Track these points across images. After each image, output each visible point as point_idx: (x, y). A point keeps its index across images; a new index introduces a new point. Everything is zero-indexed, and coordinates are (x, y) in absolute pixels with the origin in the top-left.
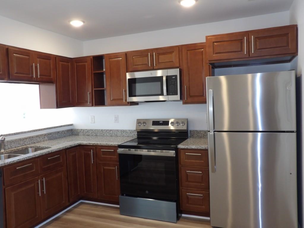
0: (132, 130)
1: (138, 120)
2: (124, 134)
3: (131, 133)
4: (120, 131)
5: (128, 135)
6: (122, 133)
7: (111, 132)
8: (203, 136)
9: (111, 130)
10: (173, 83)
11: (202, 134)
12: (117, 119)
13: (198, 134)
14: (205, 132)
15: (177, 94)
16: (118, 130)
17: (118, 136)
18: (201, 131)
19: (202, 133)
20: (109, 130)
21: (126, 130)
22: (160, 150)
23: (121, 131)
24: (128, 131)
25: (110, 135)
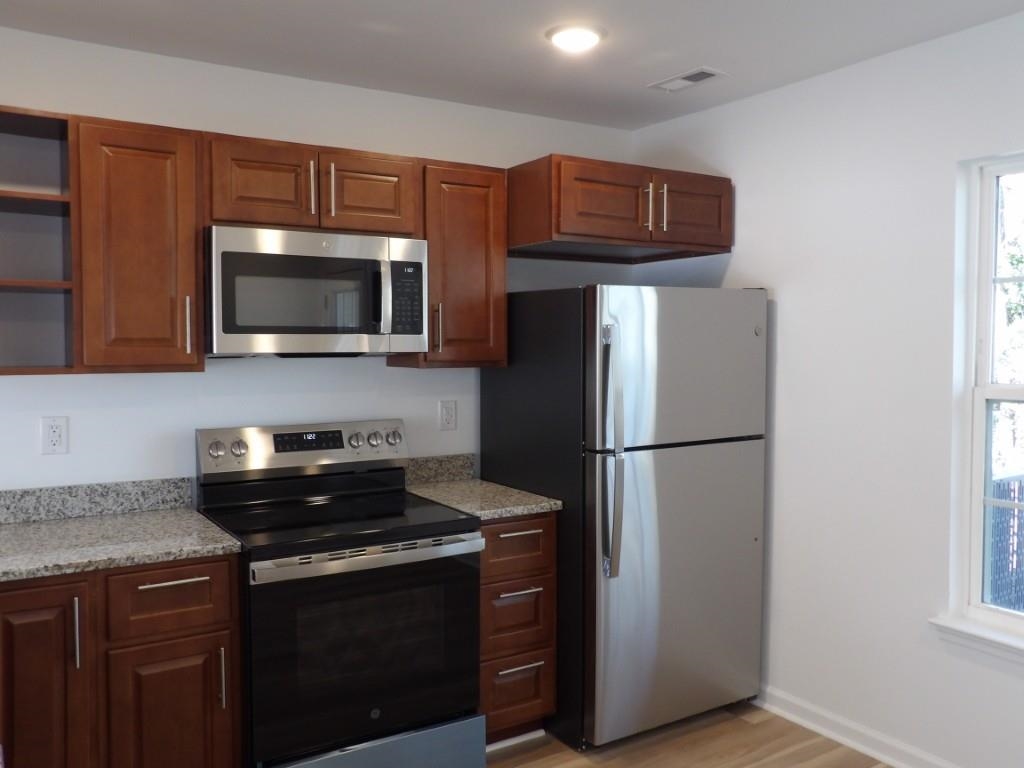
0: (150, 482)
1: (201, 433)
2: (109, 503)
3: (143, 493)
4: (81, 493)
5: (127, 504)
6: (98, 499)
7: (30, 502)
8: (435, 477)
9: (25, 493)
10: (408, 290)
11: (430, 469)
12: (58, 437)
13: (419, 473)
14: (441, 461)
15: (420, 332)
16: (70, 490)
17: (70, 518)
18: (427, 460)
19: (430, 465)
20: (13, 494)
21: (117, 484)
22: (431, 539)
23: (91, 490)
24: (130, 489)
25: (22, 516)
